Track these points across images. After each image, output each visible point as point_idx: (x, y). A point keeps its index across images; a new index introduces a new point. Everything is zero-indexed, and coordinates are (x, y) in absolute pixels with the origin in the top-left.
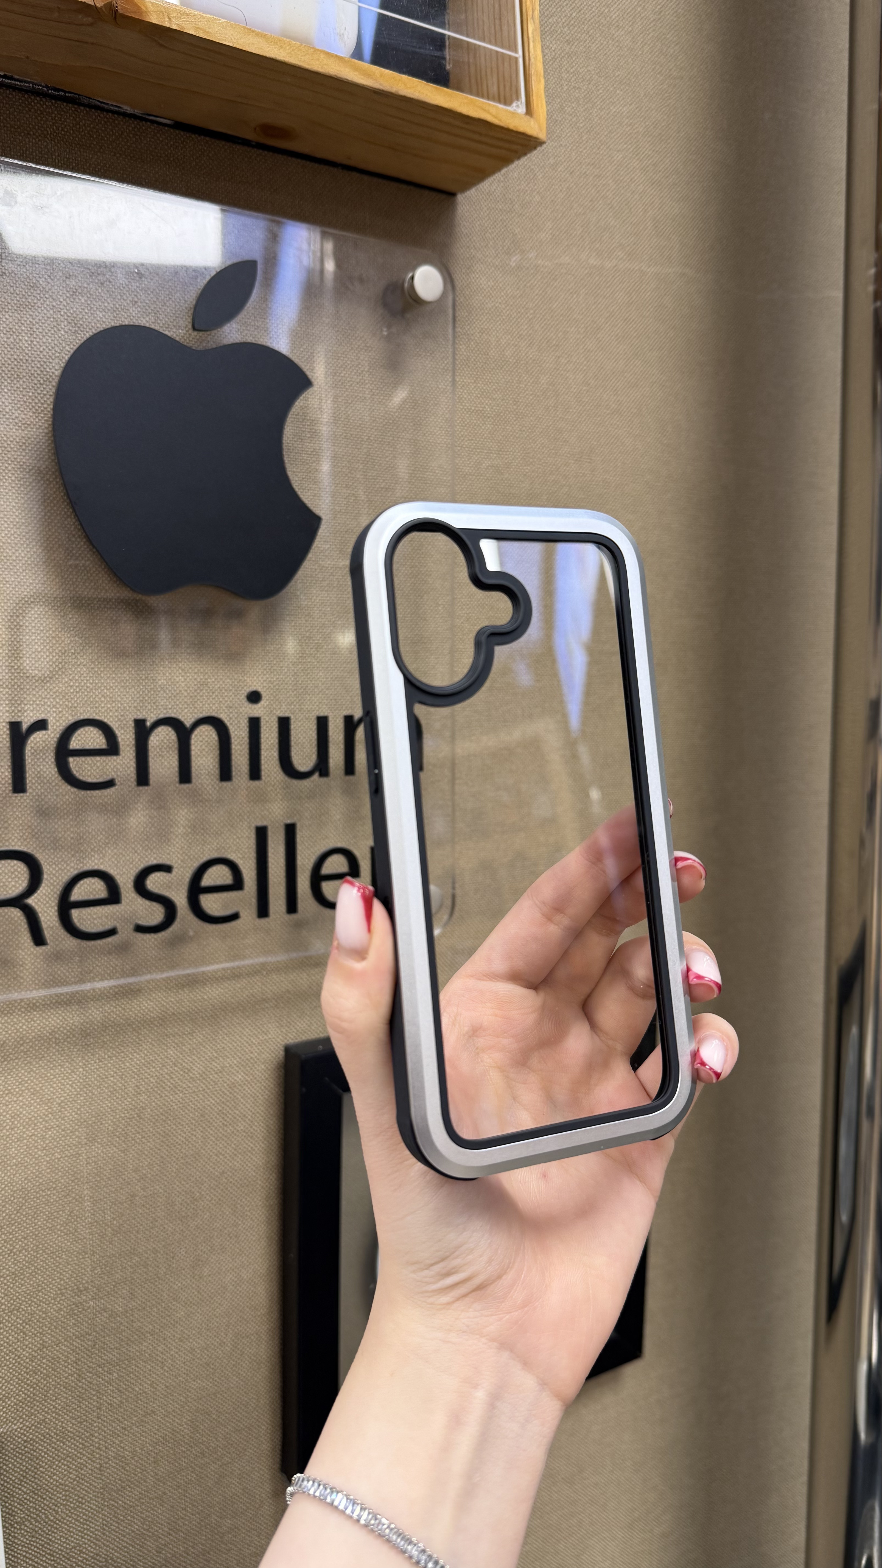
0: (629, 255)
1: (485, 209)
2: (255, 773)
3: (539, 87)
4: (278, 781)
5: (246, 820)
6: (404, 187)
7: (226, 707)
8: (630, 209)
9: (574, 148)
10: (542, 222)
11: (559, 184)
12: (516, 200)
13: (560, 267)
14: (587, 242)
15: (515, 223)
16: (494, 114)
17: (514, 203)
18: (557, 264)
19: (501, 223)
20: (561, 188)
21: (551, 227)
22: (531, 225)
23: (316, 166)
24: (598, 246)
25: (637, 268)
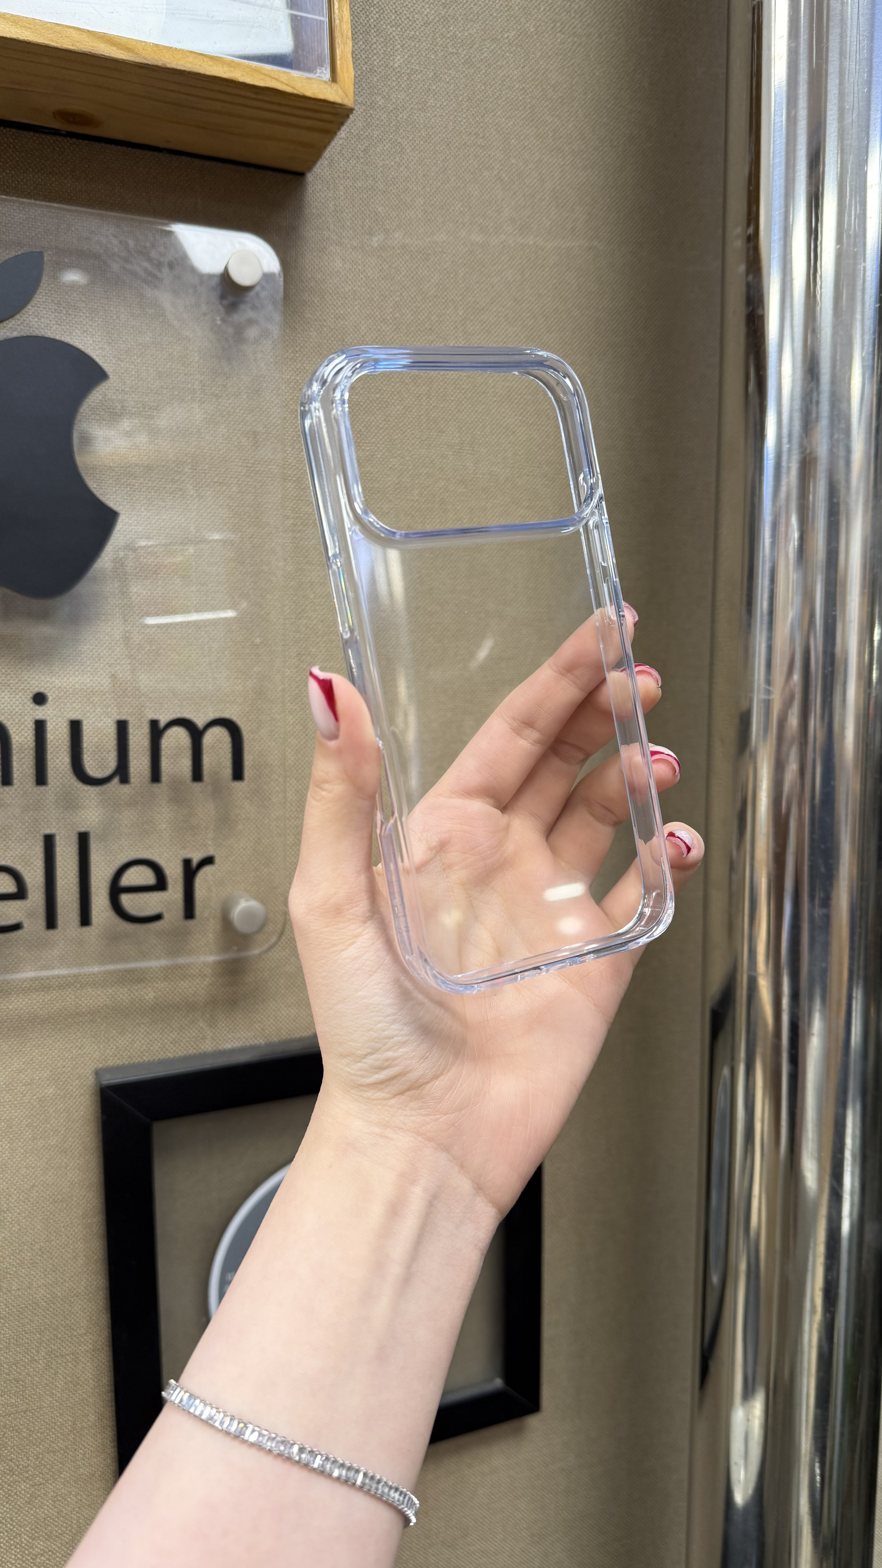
0: (521, 229)
1: (341, 188)
2: (41, 778)
3: (345, 49)
6: (242, 169)
8: (523, 180)
9: (451, 118)
10: (411, 198)
11: (432, 158)
12: (379, 177)
13: (434, 246)
14: (468, 218)
15: (378, 201)
16: (285, 82)
17: (377, 180)
18: (430, 242)
19: (360, 202)
20: (434, 161)
21: (422, 203)
22: (397, 202)
23: (138, 152)
24: (481, 220)
25: (531, 242)
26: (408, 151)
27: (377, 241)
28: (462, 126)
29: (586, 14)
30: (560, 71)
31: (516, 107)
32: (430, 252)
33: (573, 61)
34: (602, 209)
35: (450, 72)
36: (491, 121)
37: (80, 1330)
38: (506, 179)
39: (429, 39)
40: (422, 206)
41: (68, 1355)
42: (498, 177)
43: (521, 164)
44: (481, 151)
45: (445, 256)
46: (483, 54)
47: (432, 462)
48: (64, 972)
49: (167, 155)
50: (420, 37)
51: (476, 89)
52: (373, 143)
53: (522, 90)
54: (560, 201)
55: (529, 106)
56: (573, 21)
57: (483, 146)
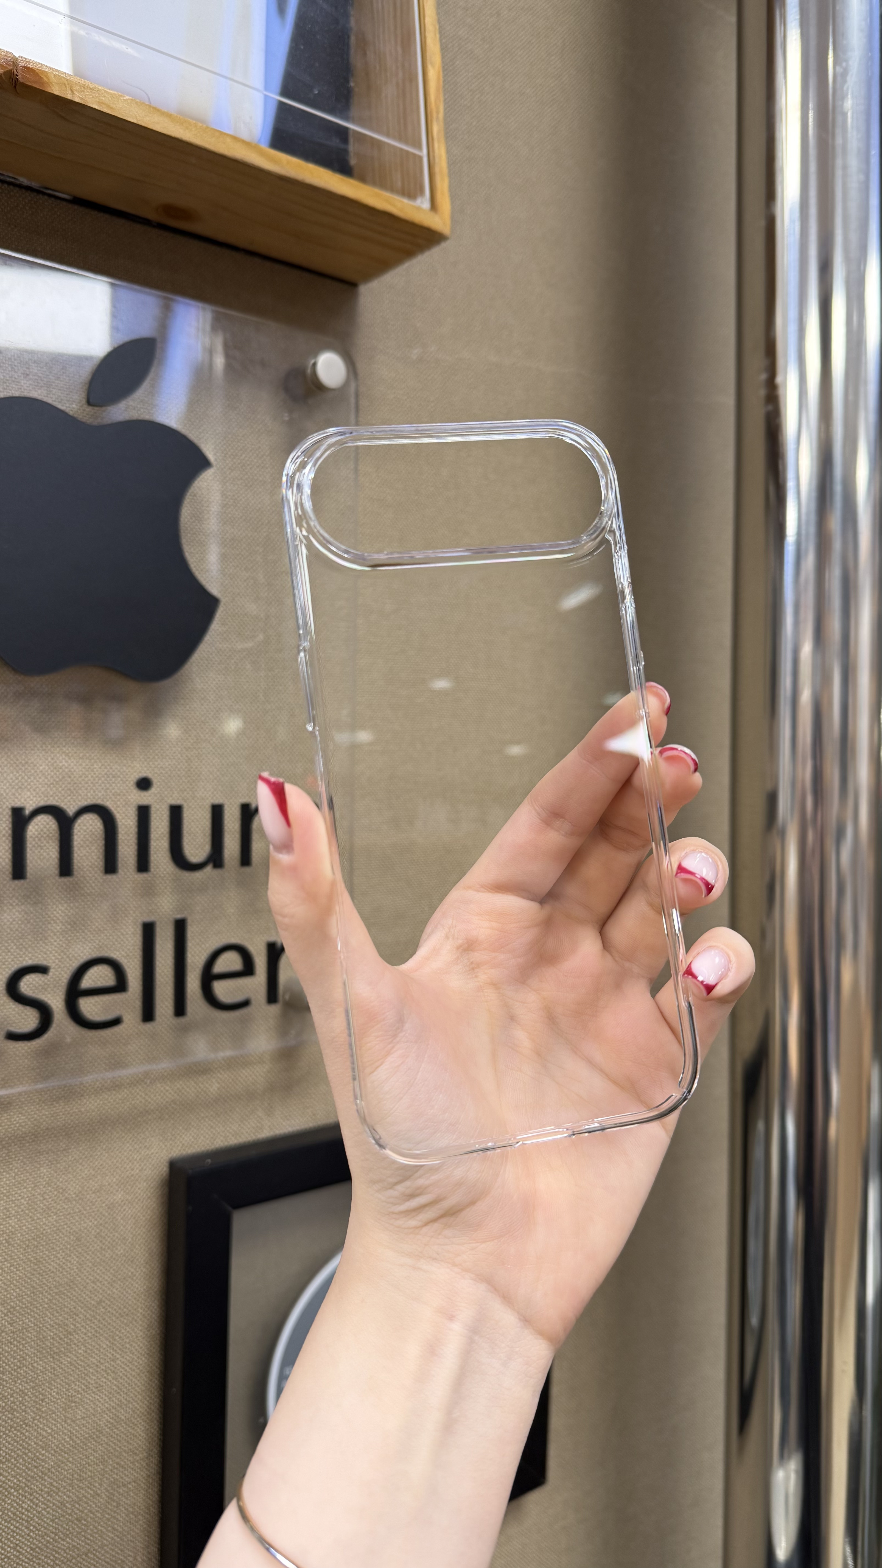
0: (527, 353)
1: (387, 301)
2: (143, 864)
3: (443, 185)
4: (168, 873)
5: (132, 916)
7: (113, 795)
12: (418, 294)
13: (461, 362)
15: (416, 317)
16: (399, 208)
19: (403, 316)
20: (461, 285)
22: (432, 319)
24: (497, 343)
25: (535, 366)
27: (416, 354)
30: (555, 218)
32: (458, 367)
33: (565, 211)
34: (587, 341)
40: (451, 324)
48: (138, 1068)
54: (556, 331)
55: (533, 245)
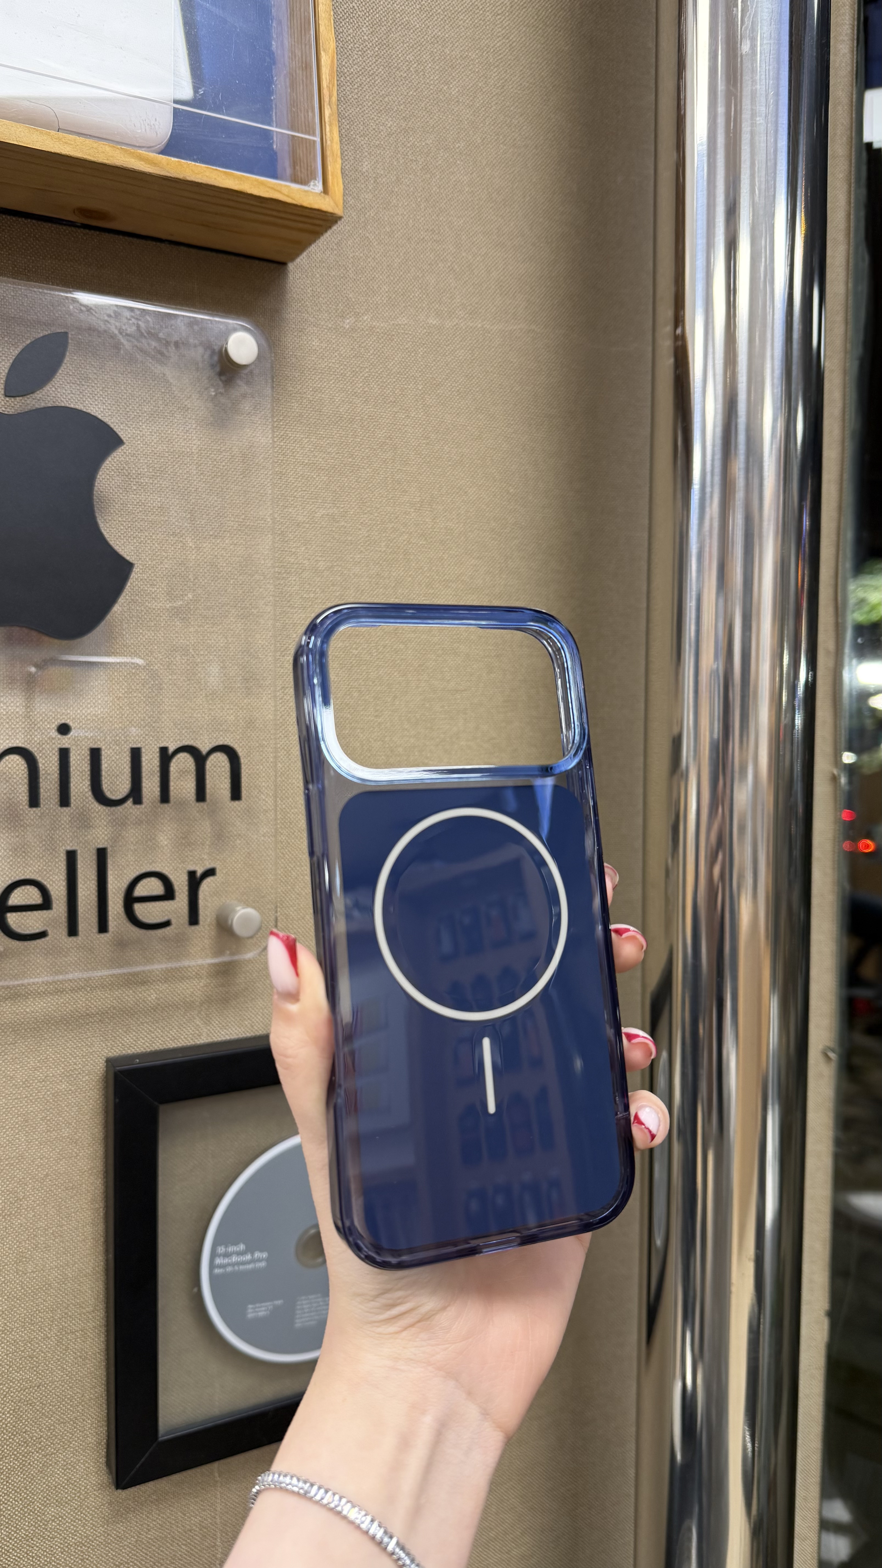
0: (471, 313)
1: (318, 275)
2: (64, 799)
3: (335, 167)
5: (56, 845)
6: (233, 258)
7: (34, 739)
8: (472, 271)
9: (411, 216)
10: (377, 286)
11: (395, 250)
12: (350, 266)
13: (397, 328)
14: (426, 303)
15: (349, 288)
16: (286, 193)
17: (348, 269)
18: (393, 324)
19: (334, 288)
20: (397, 253)
21: (387, 290)
22: (366, 289)
23: (143, 242)
24: (437, 306)
25: (480, 325)
26: (375, 244)
27: (348, 323)
28: (420, 223)
29: (524, 128)
30: (502, 177)
31: (466, 208)
32: (394, 333)
33: (514, 169)
34: (539, 297)
35: (410, 176)
36: (444, 220)
37: (88, 1308)
38: (458, 270)
39: (392, 148)
40: (387, 292)
41: (77, 1331)
42: (451, 268)
43: (470, 257)
44: (437, 245)
45: (406, 336)
46: (437, 162)
47: (397, 518)
48: (77, 975)
49: (168, 245)
50: (384, 146)
51: (432, 192)
52: (345, 237)
53: (470, 193)
54: (504, 289)
55: (477, 207)
56: (513, 134)
57: (439, 241)
